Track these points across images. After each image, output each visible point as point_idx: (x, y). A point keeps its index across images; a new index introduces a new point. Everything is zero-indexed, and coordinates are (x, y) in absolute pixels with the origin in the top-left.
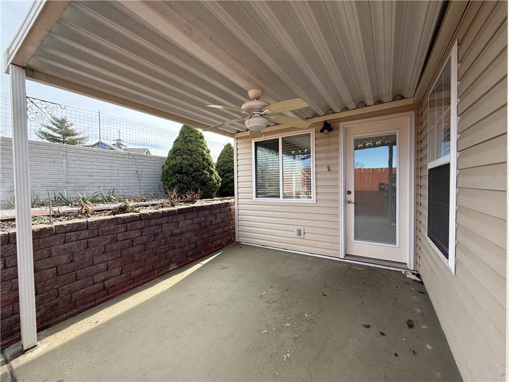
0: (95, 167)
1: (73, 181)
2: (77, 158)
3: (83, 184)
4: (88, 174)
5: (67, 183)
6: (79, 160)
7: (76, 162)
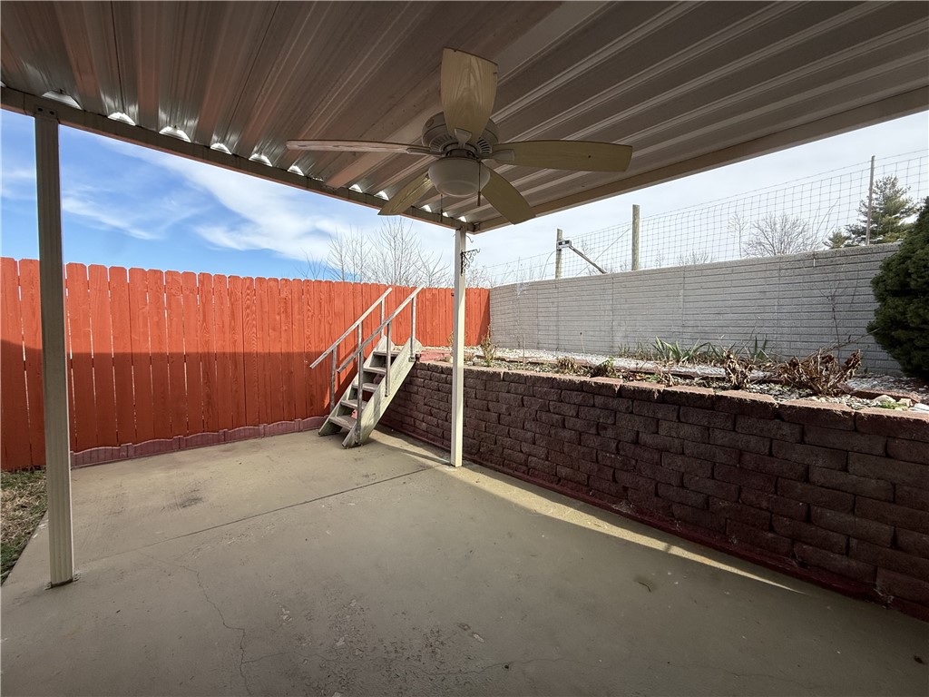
0: (728, 297)
1: (691, 323)
2: (698, 286)
3: (706, 328)
4: (713, 311)
5: (683, 326)
6: (702, 288)
7: (698, 292)
